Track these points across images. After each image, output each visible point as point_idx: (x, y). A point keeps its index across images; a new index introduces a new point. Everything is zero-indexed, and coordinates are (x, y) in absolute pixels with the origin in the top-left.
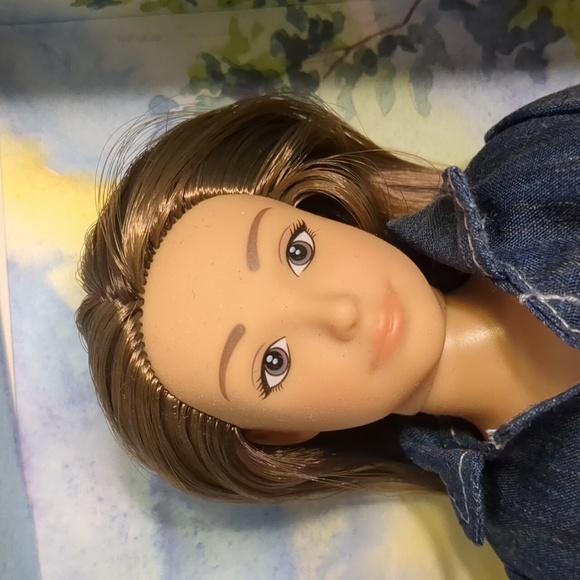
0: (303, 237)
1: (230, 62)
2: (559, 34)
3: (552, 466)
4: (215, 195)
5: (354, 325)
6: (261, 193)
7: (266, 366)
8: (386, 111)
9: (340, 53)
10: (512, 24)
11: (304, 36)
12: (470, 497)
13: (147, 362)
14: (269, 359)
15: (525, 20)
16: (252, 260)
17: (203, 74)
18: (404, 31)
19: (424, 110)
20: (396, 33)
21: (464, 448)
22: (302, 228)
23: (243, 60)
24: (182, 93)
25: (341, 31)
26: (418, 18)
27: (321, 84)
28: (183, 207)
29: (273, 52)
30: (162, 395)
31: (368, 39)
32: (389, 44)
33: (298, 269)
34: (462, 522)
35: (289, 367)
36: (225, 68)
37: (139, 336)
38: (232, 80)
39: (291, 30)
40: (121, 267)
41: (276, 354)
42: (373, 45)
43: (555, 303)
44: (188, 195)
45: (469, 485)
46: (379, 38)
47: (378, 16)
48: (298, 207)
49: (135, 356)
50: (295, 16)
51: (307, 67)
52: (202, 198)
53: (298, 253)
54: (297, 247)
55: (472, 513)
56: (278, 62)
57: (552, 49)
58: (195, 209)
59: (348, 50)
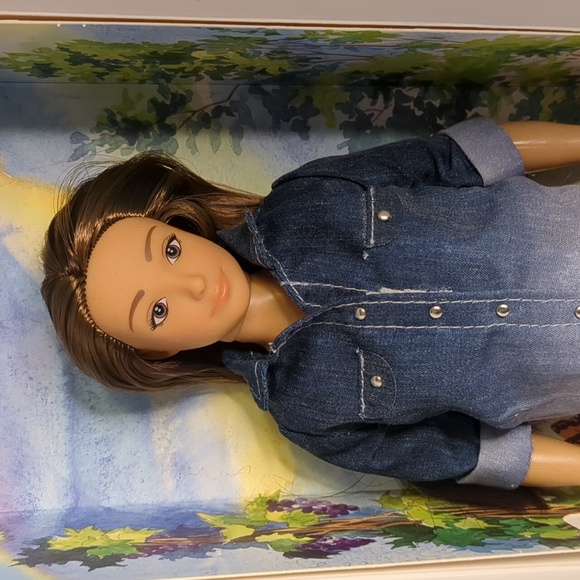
0: (174, 243)
1: (121, 114)
2: (317, 112)
3: (301, 364)
4: (124, 217)
5: (203, 292)
6: (148, 216)
7: (155, 313)
8: (216, 149)
9: (190, 114)
10: (289, 105)
11: (168, 102)
12: (261, 384)
13: (88, 310)
14: (156, 309)
15: (298, 103)
16: (148, 256)
17: (105, 121)
18: (227, 104)
19: (238, 151)
20: (222, 105)
21: (258, 359)
22: (174, 238)
23: (130, 114)
24: (92, 132)
25: (190, 101)
26: (236, 97)
27: (177, 132)
28: (107, 225)
29: (149, 111)
30: (94, 329)
31: (206, 107)
32: (219, 111)
33: (172, 261)
34: (256, 400)
35: (167, 313)
36: (119, 118)
37: (84, 296)
38: (123, 125)
39: (160, 99)
40: (72, 254)
41: (160, 306)
42: (209, 111)
43: (297, 287)
44: (111, 217)
45: (260, 377)
46: (213, 107)
47: (212, 94)
48: (169, 224)
49: (81, 308)
50: (163, 91)
51: (169, 121)
52: (117, 219)
53: (172, 252)
54: (172, 248)
55: (262, 393)
56: (151, 117)
57: (312, 121)
58: (114, 226)
59: (194, 113)
